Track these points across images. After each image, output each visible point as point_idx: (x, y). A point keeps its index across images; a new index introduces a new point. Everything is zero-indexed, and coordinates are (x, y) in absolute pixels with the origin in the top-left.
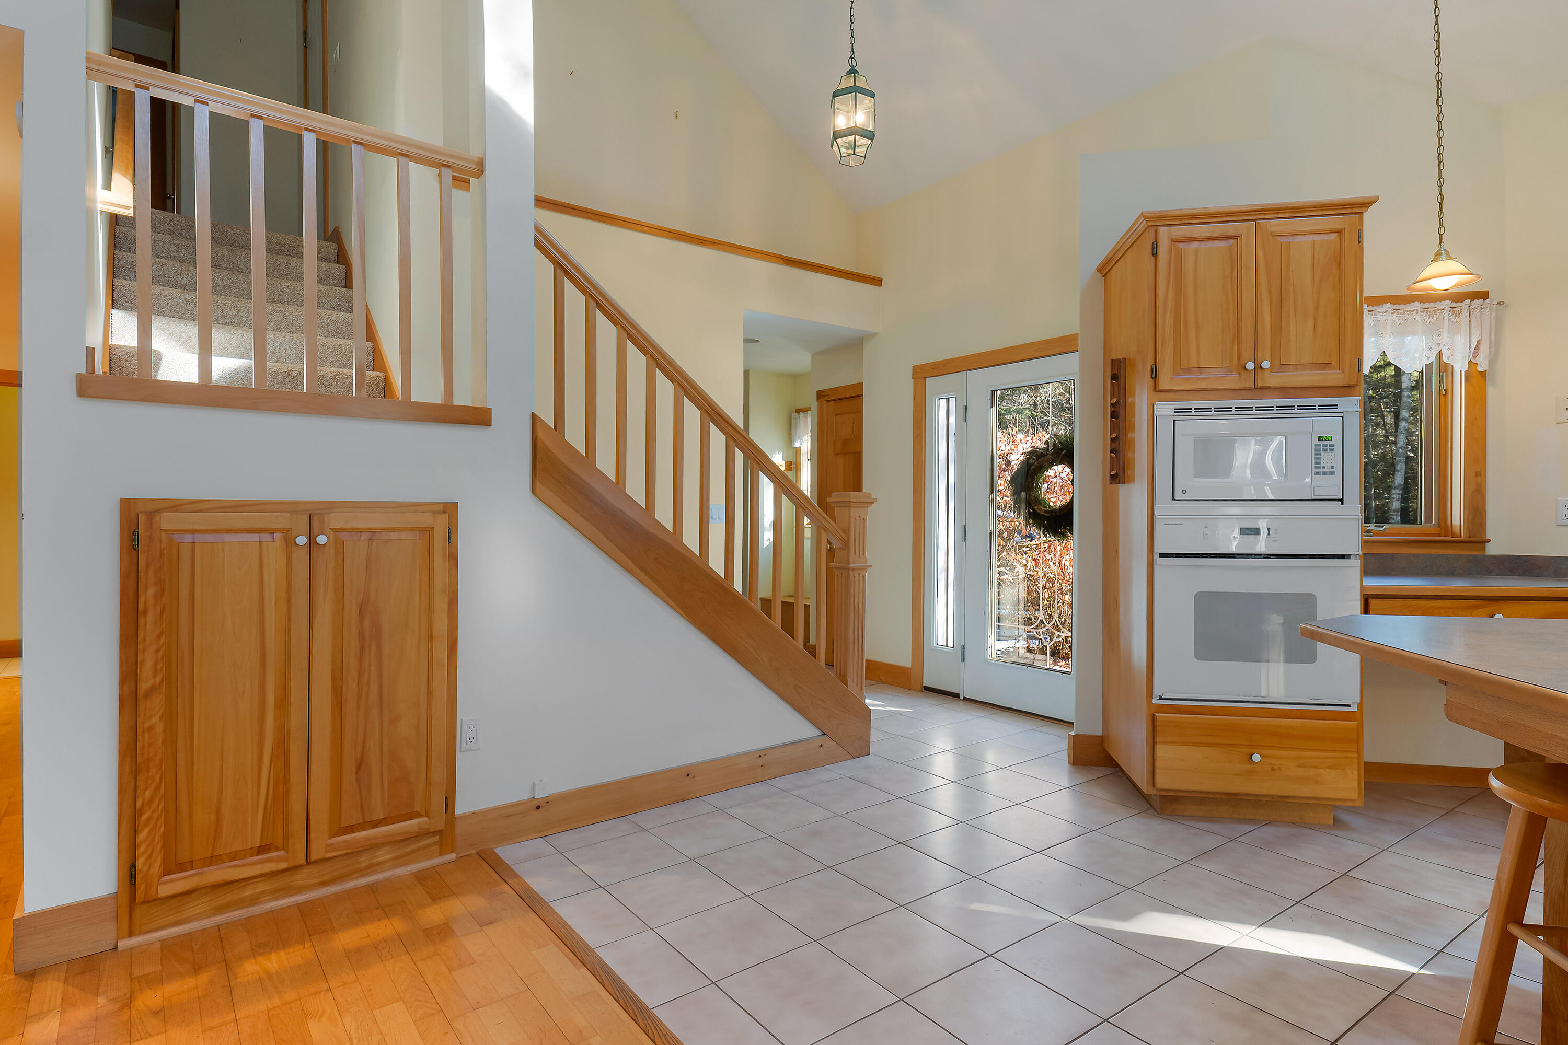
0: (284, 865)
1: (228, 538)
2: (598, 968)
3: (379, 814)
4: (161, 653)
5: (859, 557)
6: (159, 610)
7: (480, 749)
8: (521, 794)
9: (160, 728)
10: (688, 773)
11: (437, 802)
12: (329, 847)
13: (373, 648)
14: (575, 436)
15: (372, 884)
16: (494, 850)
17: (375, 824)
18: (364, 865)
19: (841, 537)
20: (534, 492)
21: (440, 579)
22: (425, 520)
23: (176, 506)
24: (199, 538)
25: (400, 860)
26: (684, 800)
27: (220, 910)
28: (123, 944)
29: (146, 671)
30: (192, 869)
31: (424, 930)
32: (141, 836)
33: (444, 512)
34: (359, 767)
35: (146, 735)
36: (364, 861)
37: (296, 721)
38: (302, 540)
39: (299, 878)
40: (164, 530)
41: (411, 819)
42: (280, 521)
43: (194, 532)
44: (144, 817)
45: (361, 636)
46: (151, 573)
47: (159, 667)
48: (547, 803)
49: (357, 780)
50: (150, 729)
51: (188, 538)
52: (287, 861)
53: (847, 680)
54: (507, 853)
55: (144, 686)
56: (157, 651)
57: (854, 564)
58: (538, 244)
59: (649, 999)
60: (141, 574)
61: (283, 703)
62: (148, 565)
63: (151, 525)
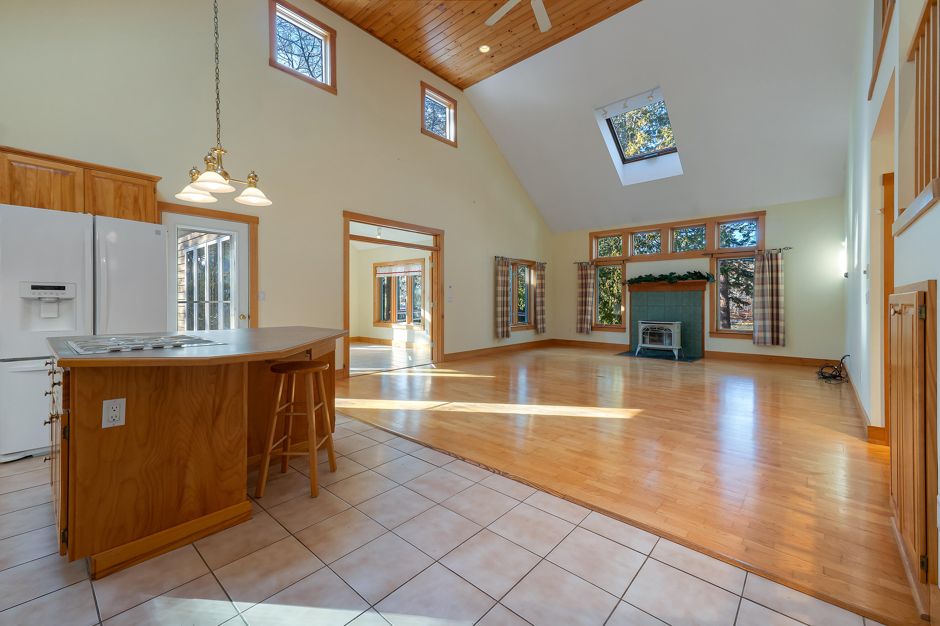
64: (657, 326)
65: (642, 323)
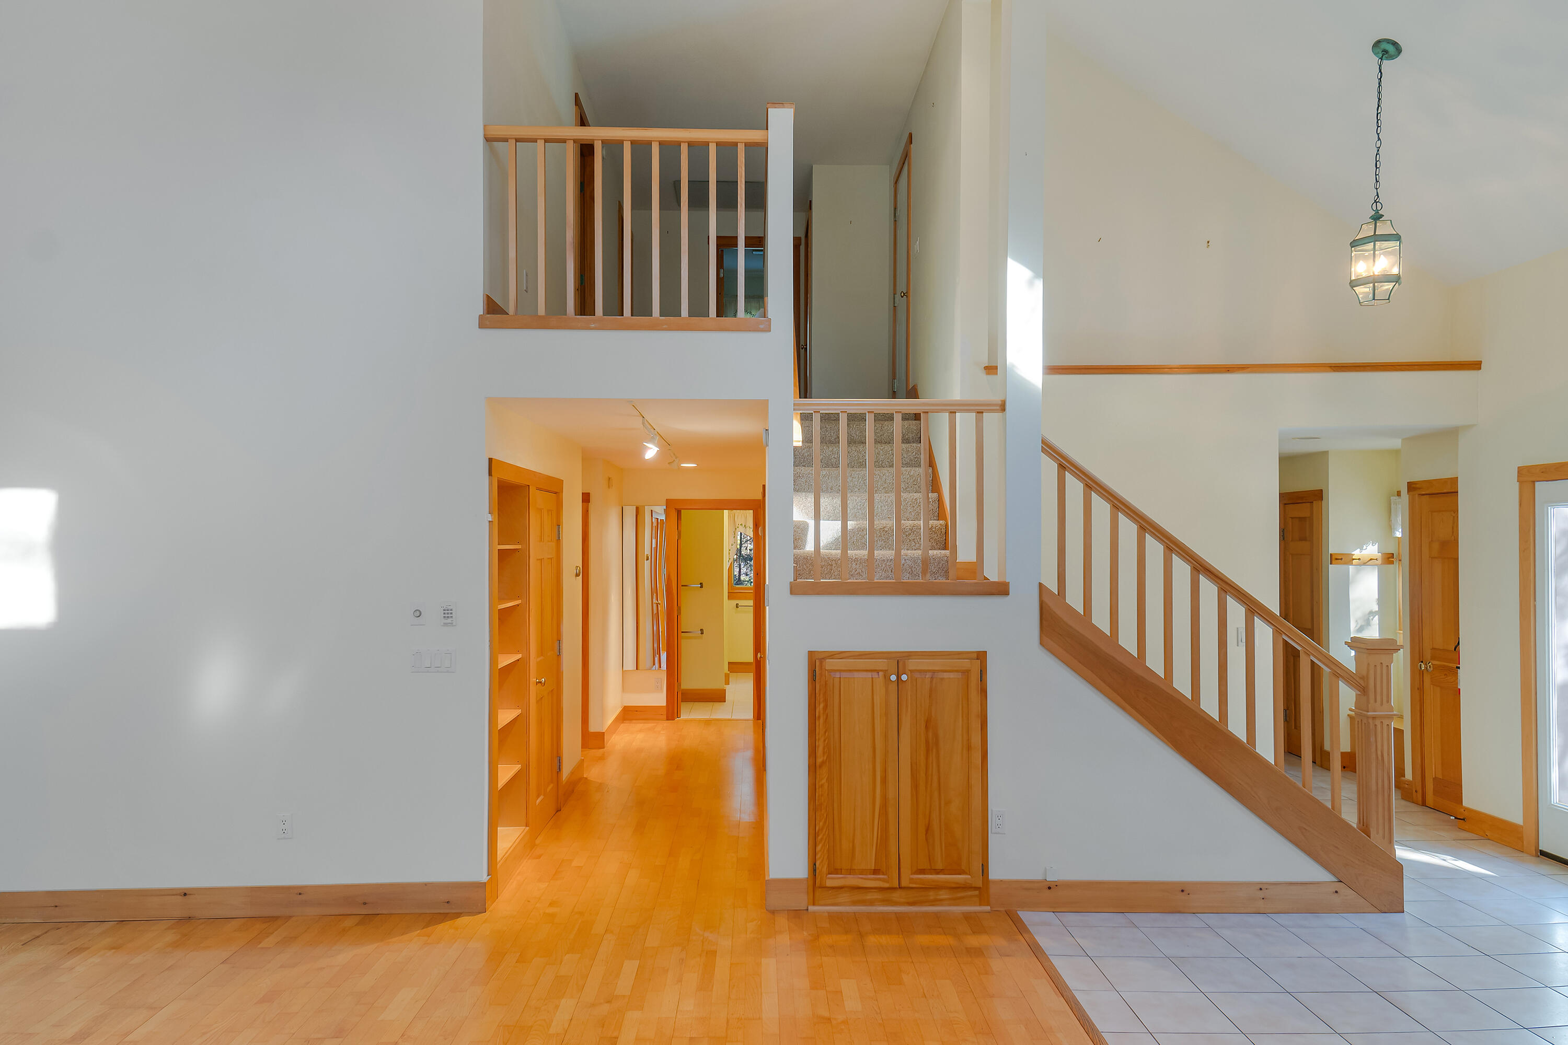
0: (886, 885)
1: (856, 675)
2: (1071, 1000)
3: (939, 866)
4: (826, 742)
5: (1382, 704)
6: (825, 717)
7: (1005, 834)
8: (1037, 876)
9: (826, 787)
10: (1183, 889)
11: (977, 866)
12: (911, 881)
13: (934, 750)
14: (1074, 599)
15: (938, 912)
16: (1018, 912)
17: (938, 872)
18: (932, 898)
19: (1357, 683)
20: (1041, 643)
21: (975, 707)
22: (965, 664)
23: (833, 655)
24: (844, 675)
25: (955, 901)
26: (1179, 912)
27: (854, 903)
28: (811, 908)
29: (820, 751)
30: (841, 874)
31: (966, 948)
32: (818, 848)
33: (977, 659)
34: (927, 831)
35: (820, 789)
36: (932, 895)
37: (891, 794)
38: (893, 678)
39: (896, 895)
40: (827, 670)
41: (960, 874)
42: (881, 664)
43: (840, 671)
44: (819, 838)
45: (927, 742)
46: (822, 695)
47: (826, 750)
48: (1056, 886)
49: (927, 839)
50: (822, 786)
51: (838, 675)
52: (888, 883)
53: (1370, 831)
54: (1026, 916)
55: (819, 760)
56: (825, 741)
57: (1375, 712)
58: (1043, 450)
59: (1100, 1026)
60: (817, 695)
61: (884, 781)
62: (820, 690)
63: (823, 667)
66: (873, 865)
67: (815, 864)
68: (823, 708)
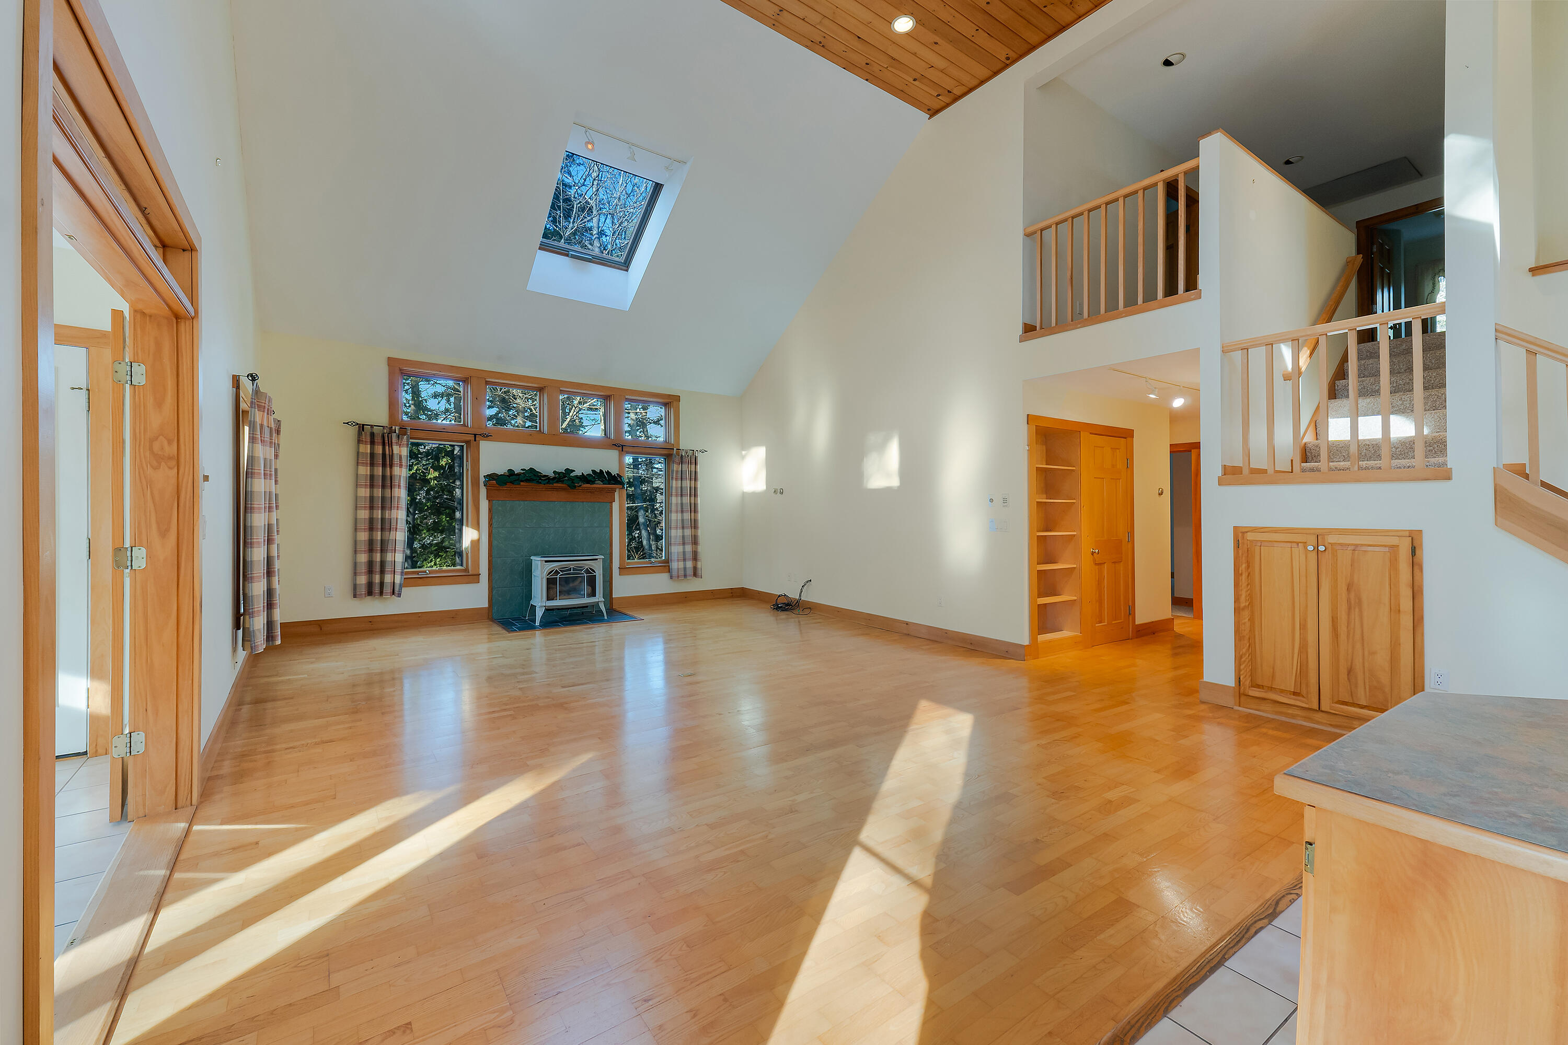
0: (1307, 706)
1: (1276, 545)
3: (1362, 702)
12: (1332, 707)
17: (1360, 706)
20: (1496, 524)
22: (1394, 540)
23: (1255, 530)
24: (1265, 544)
27: (1279, 714)
28: (1238, 708)
29: (1243, 598)
30: (1263, 690)
32: (1242, 667)
33: (1408, 536)
34: (1349, 672)
35: (1244, 625)
38: (1313, 548)
39: (1315, 716)
40: (1250, 540)
42: (1301, 538)
43: (1261, 541)
44: (1243, 659)
45: (1349, 601)
46: (1244, 558)
47: (1247, 598)
49: (1348, 679)
51: (1258, 544)
52: (1309, 704)
55: (1242, 605)
56: (1247, 591)
60: (1240, 558)
61: (1304, 627)
62: (1243, 554)
63: (1245, 538)
64: (572, 565)
65: (546, 561)
66: (1293, 688)
67: (1240, 678)
68: (1245, 568)
